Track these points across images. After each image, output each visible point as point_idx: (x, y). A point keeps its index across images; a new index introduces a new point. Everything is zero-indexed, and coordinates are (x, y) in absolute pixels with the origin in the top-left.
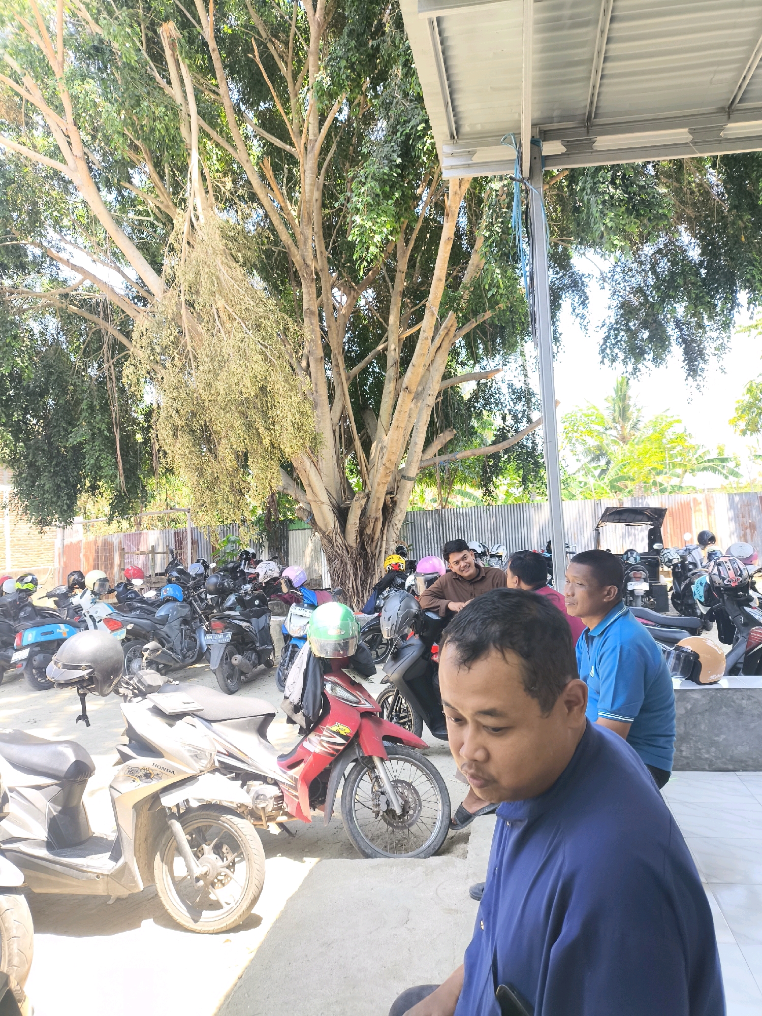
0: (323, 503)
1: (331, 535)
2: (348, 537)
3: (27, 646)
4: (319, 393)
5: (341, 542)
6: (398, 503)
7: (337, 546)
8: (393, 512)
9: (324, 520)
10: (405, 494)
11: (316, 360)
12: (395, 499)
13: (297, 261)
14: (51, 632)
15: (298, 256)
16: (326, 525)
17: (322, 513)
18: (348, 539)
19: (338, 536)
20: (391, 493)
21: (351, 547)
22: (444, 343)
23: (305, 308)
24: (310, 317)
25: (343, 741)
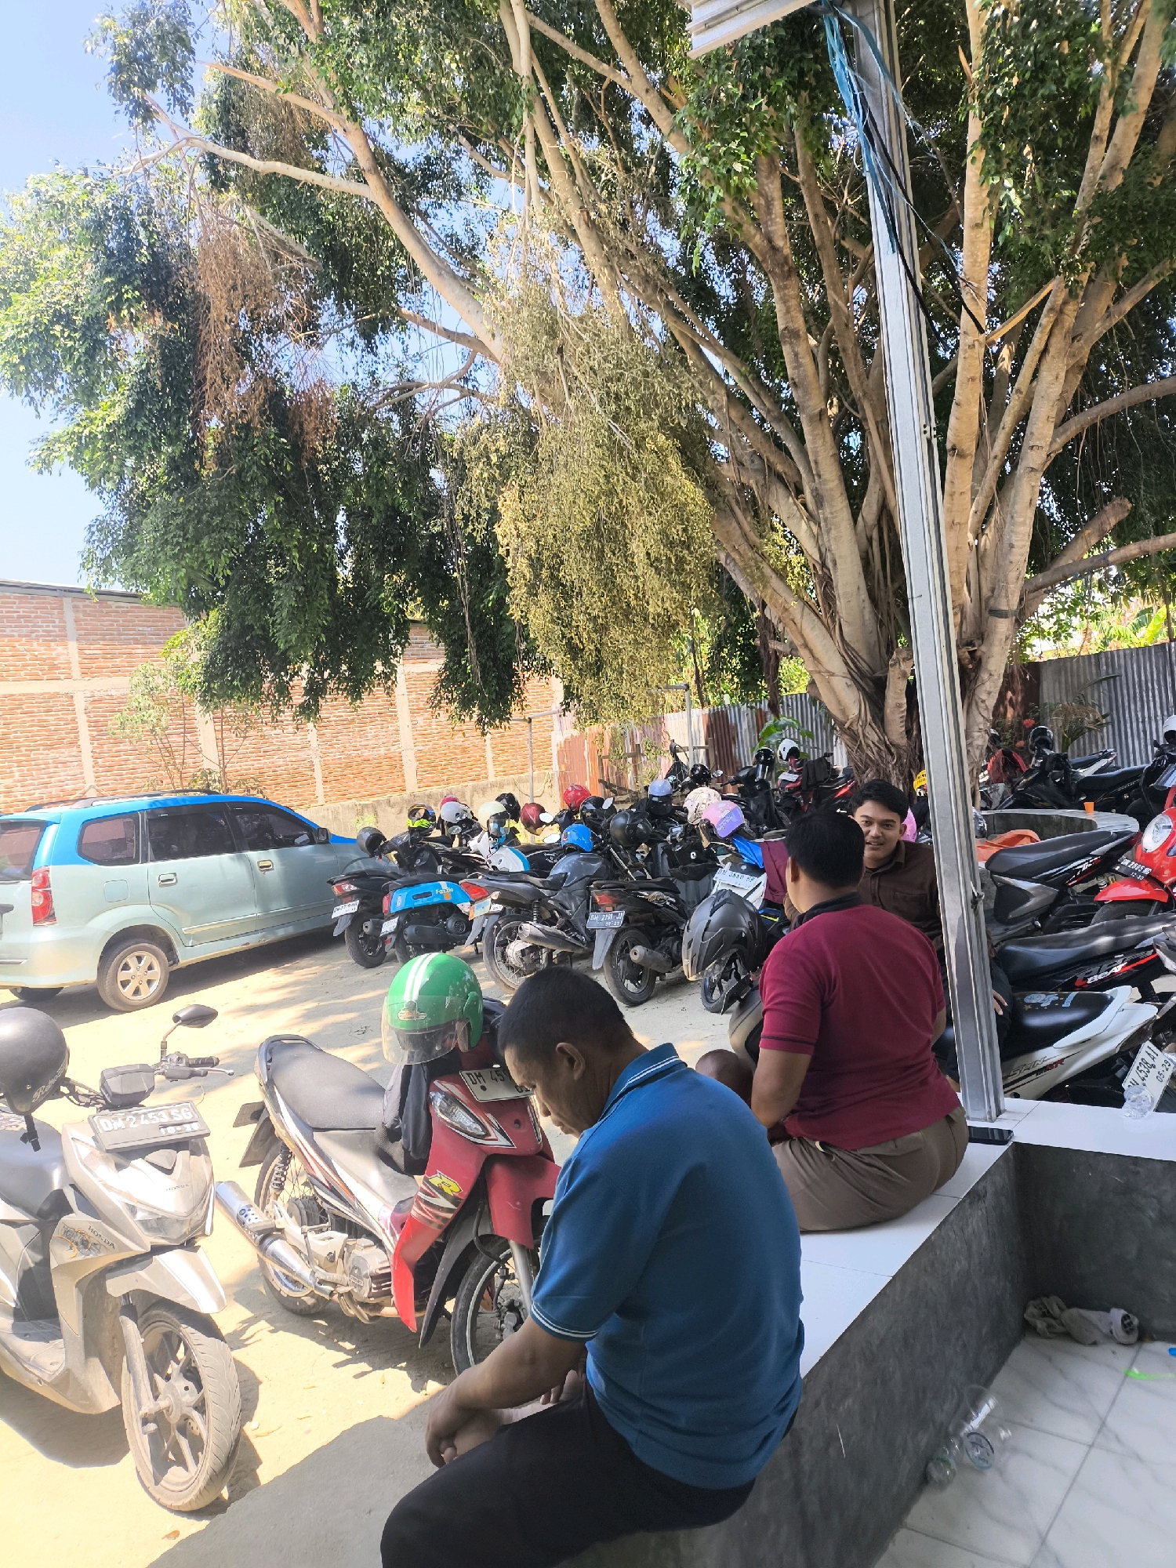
0: (833, 674)
1: (855, 728)
2: (888, 728)
3: (397, 913)
4: (823, 477)
5: (876, 738)
6: (984, 660)
7: (868, 746)
8: (976, 679)
9: (839, 702)
10: (996, 643)
11: (811, 419)
12: (978, 654)
13: (757, 247)
14: (427, 895)
15: (758, 237)
16: (843, 711)
17: (833, 691)
18: (890, 733)
19: (868, 729)
20: (970, 643)
21: (897, 747)
22: (1053, 340)
23: (781, 327)
24: (791, 343)
25: (449, 1205)
